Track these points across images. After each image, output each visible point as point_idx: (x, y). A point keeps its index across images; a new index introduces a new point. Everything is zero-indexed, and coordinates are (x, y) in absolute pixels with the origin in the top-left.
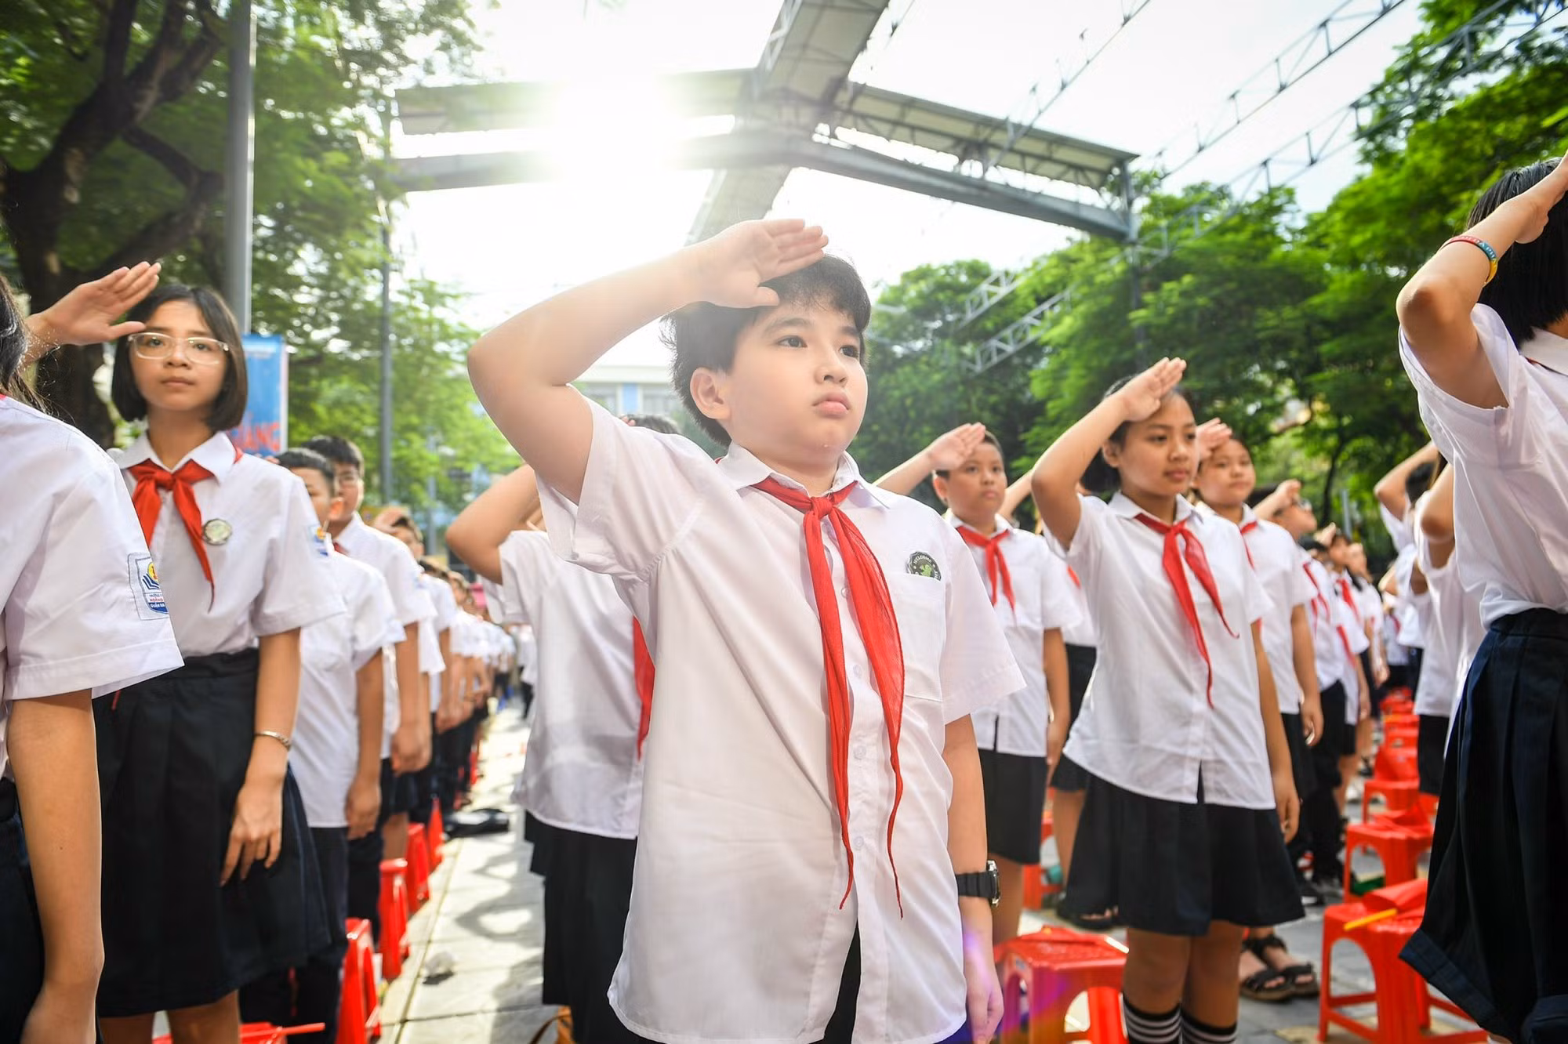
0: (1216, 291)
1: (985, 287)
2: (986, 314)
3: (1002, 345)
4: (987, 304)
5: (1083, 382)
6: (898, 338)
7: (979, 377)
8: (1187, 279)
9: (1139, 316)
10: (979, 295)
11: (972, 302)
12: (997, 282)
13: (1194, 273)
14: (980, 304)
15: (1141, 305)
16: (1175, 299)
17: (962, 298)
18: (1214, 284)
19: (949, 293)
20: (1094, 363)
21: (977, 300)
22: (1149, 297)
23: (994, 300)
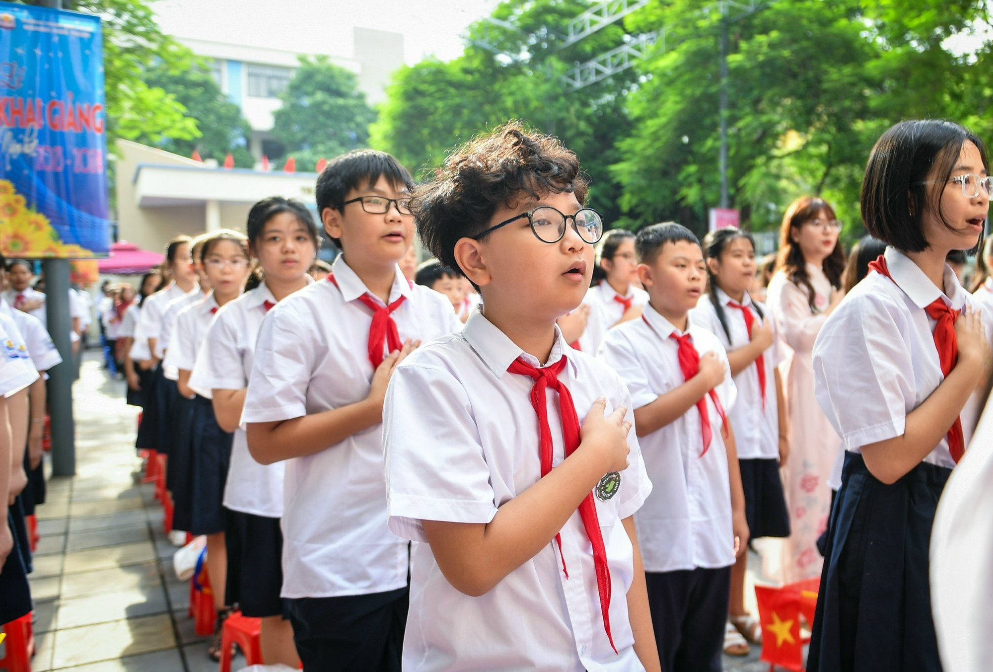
0: (795, 47)
1: (587, 16)
2: (585, 40)
3: (601, 67)
4: (589, 31)
5: (679, 107)
6: (501, 48)
7: (578, 91)
8: (774, 35)
9: (735, 59)
10: (582, 21)
11: (574, 27)
12: (599, 13)
13: (779, 29)
14: (582, 29)
15: (736, 49)
16: (765, 49)
17: (566, 22)
18: (794, 41)
19: (556, 16)
20: (688, 92)
21: (579, 26)
22: (743, 45)
23: (596, 28)
